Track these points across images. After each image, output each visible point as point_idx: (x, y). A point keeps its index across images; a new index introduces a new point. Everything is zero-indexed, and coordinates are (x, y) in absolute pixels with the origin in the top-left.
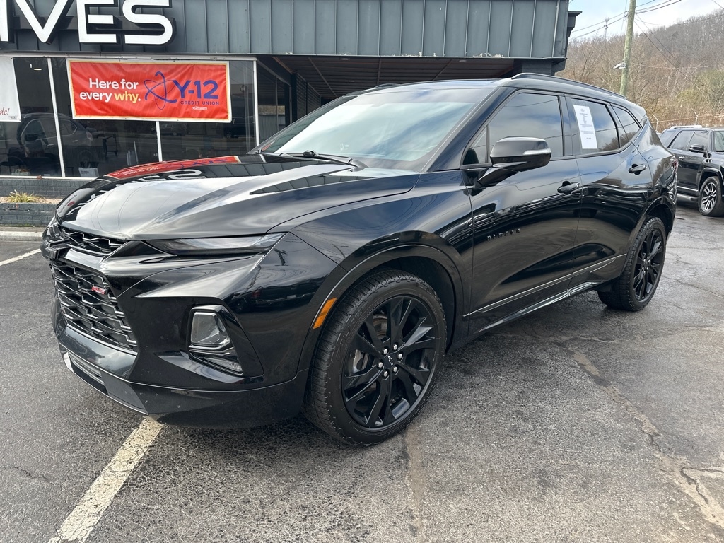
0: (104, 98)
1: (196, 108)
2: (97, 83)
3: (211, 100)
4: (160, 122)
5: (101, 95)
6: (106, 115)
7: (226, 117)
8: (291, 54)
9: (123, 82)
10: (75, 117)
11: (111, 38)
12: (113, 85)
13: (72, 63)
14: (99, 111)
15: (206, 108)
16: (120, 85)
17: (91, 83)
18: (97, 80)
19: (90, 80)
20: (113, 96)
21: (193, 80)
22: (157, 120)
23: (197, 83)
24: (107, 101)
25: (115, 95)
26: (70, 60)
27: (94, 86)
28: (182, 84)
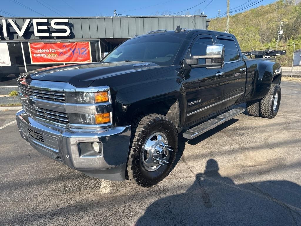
0: (44, 56)
1: (79, 58)
2: (40, 50)
3: (84, 55)
6: (44, 62)
7: (90, 61)
8: (113, 38)
9: (50, 50)
11: (47, 34)
12: (47, 51)
13: (31, 44)
14: (42, 61)
15: (82, 58)
16: (49, 51)
17: (38, 51)
18: (40, 49)
19: (38, 49)
21: (77, 48)
22: (64, 63)
23: (79, 49)
25: (48, 54)
26: (30, 42)
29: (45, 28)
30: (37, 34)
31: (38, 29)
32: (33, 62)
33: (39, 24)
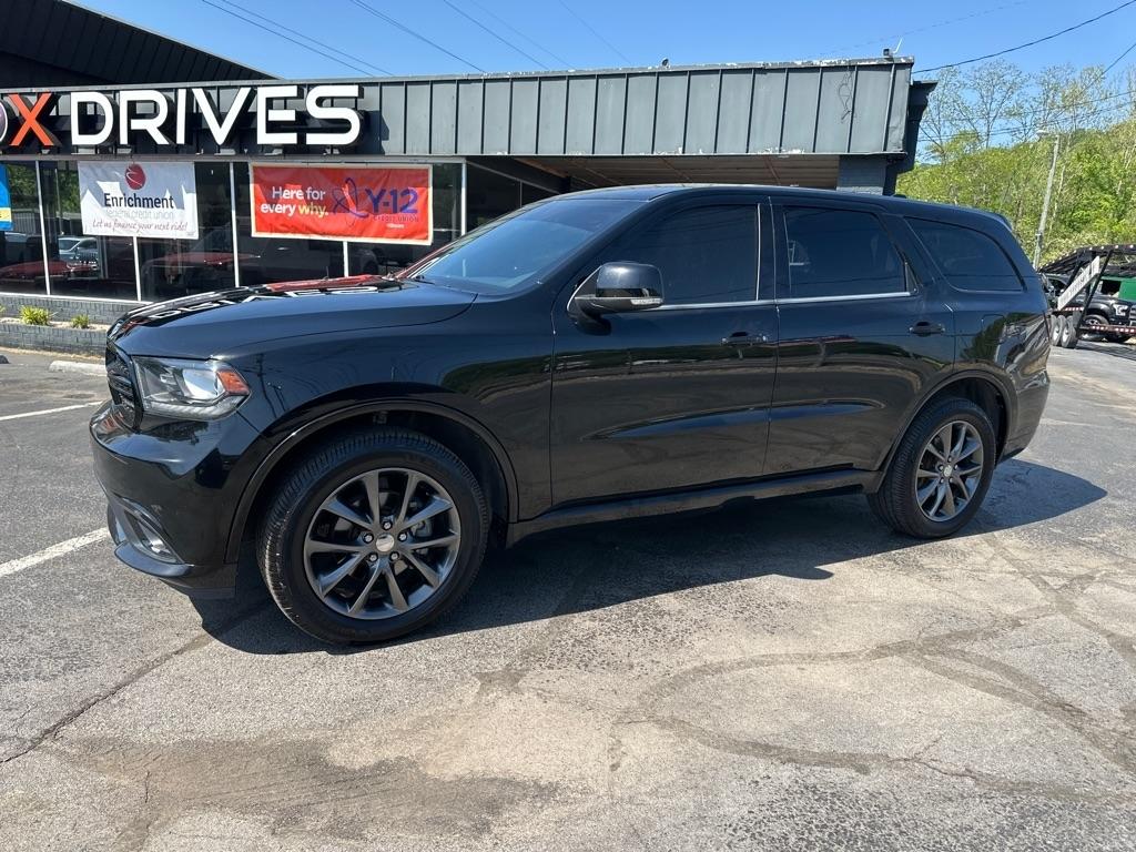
0: (288, 210)
1: (391, 225)
2: (280, 192)
3: (409, 215)
4: (349, 243)
5: (285, 207)
6: (287, 232)
7: (426, 238)
8: (506, 154)
9: (309, 191)
10: (255, 234)
11: (291, 138)
12: (297, 195)
13: (255, 168)
14: (281, 228)
15: (401, 226)
16: (306, 195)
17: (274, 192)
18: (281, 188)
19: (274, 188)
20: (297, 209)
21: (389, 189)
22: (345, 240)
23: (394, 193)
24: (290, 215)
25: (299, 207)
26: (252, 163)
27: (277, 195)
28: (375, 193)
29: (289, 115)
30: (263, 137)
31: (270, 119)
32: (258, 230)
33: (270, 103)
